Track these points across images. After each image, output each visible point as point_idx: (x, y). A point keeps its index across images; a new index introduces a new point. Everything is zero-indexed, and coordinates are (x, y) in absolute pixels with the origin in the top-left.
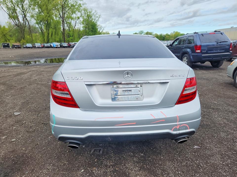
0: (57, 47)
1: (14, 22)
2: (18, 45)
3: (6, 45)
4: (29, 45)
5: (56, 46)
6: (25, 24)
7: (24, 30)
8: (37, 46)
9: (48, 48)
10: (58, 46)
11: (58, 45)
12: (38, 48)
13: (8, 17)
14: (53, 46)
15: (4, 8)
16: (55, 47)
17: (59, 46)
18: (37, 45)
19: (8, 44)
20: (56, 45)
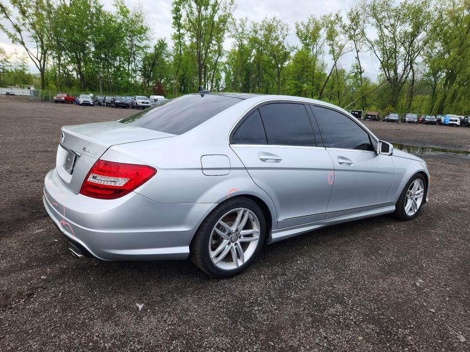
0: (452, 125)
1: (386, 74)
2: (375, 116)
3: (357, 113)
4: (394, 116)
5: (451, 122)
6: (406, 77)
7: (401, 88)
8: (407, 119)
9: (432, 124)
10: (455, 123)
11: (456, 121)
12: (409, 122)
13: (380, 67)
14: (445, 121)
15: (377, 52)
16: (447, 125)
17: (458, 123)
18: (411, 117)
19: (360, 113)
20: (451, 120)
